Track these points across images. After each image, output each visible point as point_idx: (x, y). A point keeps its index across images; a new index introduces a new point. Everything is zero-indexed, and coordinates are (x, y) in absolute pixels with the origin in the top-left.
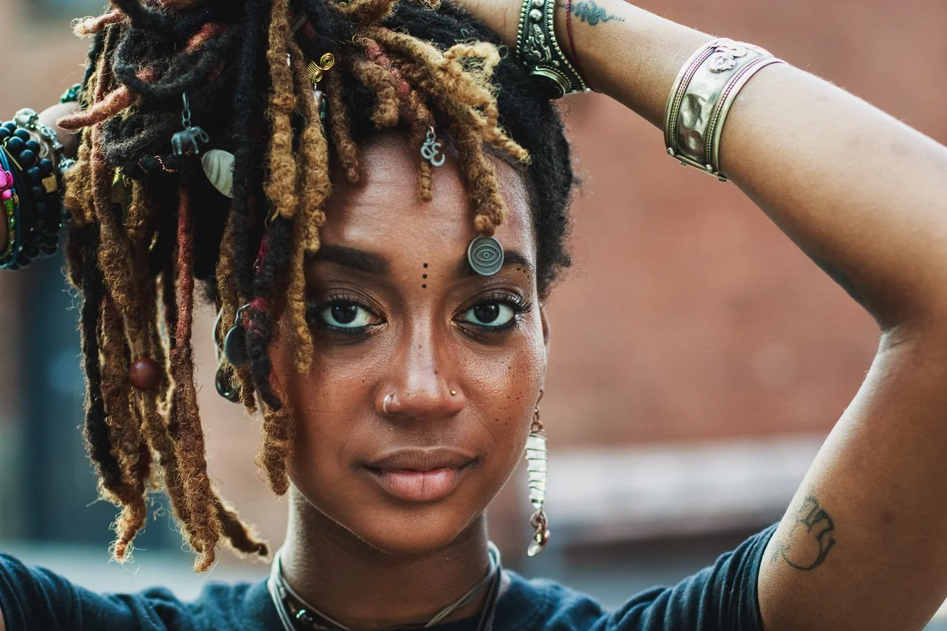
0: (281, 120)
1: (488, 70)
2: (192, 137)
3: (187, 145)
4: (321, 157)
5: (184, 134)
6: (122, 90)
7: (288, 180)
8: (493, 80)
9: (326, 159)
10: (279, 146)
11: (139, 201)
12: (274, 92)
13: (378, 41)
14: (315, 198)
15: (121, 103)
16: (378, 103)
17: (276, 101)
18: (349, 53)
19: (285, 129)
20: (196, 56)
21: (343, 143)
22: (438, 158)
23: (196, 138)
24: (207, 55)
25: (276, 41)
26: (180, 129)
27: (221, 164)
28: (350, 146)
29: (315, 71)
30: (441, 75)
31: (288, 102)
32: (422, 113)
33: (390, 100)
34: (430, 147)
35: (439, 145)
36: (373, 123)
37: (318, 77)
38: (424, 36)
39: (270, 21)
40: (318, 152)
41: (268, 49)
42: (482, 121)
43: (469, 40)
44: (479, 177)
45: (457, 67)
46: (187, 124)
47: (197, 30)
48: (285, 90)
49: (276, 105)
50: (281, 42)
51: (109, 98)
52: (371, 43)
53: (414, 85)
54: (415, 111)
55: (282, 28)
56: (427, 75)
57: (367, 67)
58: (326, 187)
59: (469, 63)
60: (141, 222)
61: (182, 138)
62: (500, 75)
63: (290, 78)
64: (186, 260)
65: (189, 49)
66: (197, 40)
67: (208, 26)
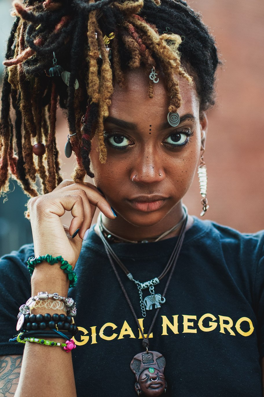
0: (93, 62)
1: (177, 45)
2: (57, 69)
3: (55, 72)
4: (110, 77)
5: (54, 68)
7: (96, 87)
8: (179, 49)
9: (112, 78)
10: (92, 73)
12: (90, 50)
13: (134, 25)
14: (107, 94)
16: (132, 58)
17: (91, 54)
19: (94, 66)
20: (57, 35)
21: (118, 71)
22: (156, 80)
23: (59, 70)
24: (62, 35)
25: (91, 29)
26: (52, 66)
27: (66, 75)
28: (120, 73)
29: (106, 40)
30: (157, 47)
31: (96, 54)
32: (150, 60)
33: (137, 57)
34: (153, 76)
35: (157, 74)
37: (108, 42)
39: (88, 20)
40: (109, 75)
41: (88, 31)
42: (175, 65)
43: (169, 32)
44: (172, 86)
45: (164, 44)
46: (55, 64)
48: (95, 49)
49: (91, 56)
50: (93, 29)
51: (24, 53)
52: (131, 26)
53: (148, 47)
54: (147, 59)
55: (93, 23)
57: (129, 39)
58: (111, 90)
59: (169, 42)
60: (38, 92)
61: (53, 69)
62: (181, 49)
63: (97, 44)
65: (56, 31)
66: (59, 26)
67: (64, 18)
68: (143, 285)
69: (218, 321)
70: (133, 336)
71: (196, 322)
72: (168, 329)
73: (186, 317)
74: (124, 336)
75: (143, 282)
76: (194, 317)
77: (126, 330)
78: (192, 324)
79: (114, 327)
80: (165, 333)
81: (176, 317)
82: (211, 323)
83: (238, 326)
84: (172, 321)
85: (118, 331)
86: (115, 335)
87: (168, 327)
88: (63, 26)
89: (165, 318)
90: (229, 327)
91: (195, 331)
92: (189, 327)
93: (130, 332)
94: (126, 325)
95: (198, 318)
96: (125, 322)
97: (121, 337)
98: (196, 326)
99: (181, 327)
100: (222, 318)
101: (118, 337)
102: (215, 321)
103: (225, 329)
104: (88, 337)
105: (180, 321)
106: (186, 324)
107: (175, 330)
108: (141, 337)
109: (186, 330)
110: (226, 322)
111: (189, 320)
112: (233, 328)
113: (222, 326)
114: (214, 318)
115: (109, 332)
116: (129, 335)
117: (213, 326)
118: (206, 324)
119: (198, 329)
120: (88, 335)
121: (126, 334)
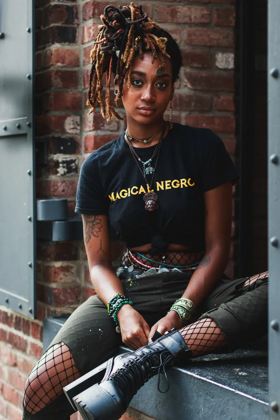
1: (165, 42)
6: (105, 38)
8: (166, 44)
10: (126, 51)
11: (103, 58)
13: (148, 35)
14: (129, 60)
15: (104, 41)
16: (147, 45)
18: (143, 37)
20: (118, 34)
21: (140, 51)
22: (156, 56)
24: (119, 35)
26: (114, 46)
27: (118, 52)
28: (141, 52)
29: (137, 39)
30: (157, 42)
32: (154, 48)
34: (154, 54)
35: (156, 53)
36: (146, 49)
38: (156, 35)
40: (132, 53)
41: (128, 35)
43: (163, 37)
45: (160, 41)
47: (119, 30)
51: (103, 40)
54: (153, 47)
56: (156, 41)
57: (146, 40)
58: (132, 58)
59: (163, 41)
61: (114, 48)
62: (167, 44)
63: (131, 40)
64: (111, 69)
65: (117, 33)
66: (118, 31)
67: (120, 29)
68: (145, 163)
69: (180, 183)
70: (145, 192)
71: (170, 183)
72: (160, 188)
73: (166, 182)
75: (145, 162)
76: (170, 181)
77: (142, 190)
78: (169, 185)
79: (137, 188)
80: (158, 190)
81: (162, 182)
82: (177, 184)
83: (189, 183)
84: (161, 184)
85: (138, 190)
86: (137, 192)
87: (159, 187)
88: (120, 32)
89: (158, 183)
90: (184, 183)
91: (170, 188)
92: (168, 186)
93: (144, 190)
94: (142, 187)
95: (172, 181)
96: (141, 186)
97: (140, 193)
98: (171, 185)
99: (165, 187)
100: (182, 180)
101: (138, 193)
102: (179, 183)
103: (183, 185)
104: (127, 193)
105: (164, 184)
106: (167, 185)
107: (162, 188)
109: (167, 188)
110: (183, 181)
111: (168, 183)
112: (187, 183)
113: (182, 184)
114: (178, 182)
115: (135, 191)
117: (178, 185)
118: (175, 184)
119: (172, 187)
120: (127, 192)
121: (142, 191)
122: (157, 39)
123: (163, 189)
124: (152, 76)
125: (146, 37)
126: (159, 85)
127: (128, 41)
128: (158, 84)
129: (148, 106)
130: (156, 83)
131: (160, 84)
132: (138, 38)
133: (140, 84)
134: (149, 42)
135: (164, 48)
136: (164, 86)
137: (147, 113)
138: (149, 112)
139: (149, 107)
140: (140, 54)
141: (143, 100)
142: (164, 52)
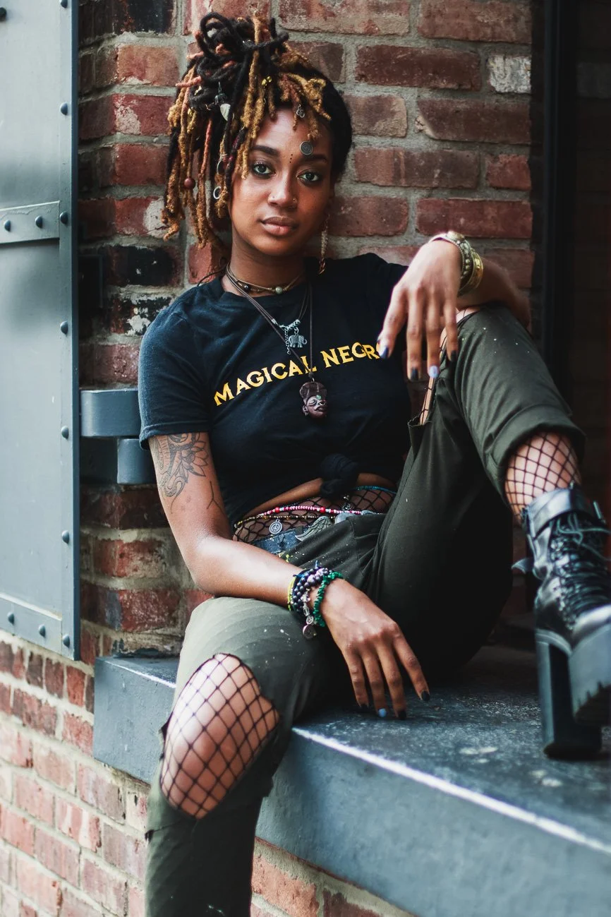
0: (250, 96)
1: (321, 88)
4: (261, 109)
6: (199, 78)
7: (249, 115)
8: (322, 92)
9: (263, 109)
10: (248, 104)
11: (194, 120)
13: (287, 76)
14: (256, 120)
15: (198, 81)
16: (283, 94)
17: (249, 89)
18: (276, 79)
19: (250, 99)
22: (302, 115)
23: (223, 98)
24: (229, 71)
26: (218, 94)
27: (225, 107)
31: (253, 91)
32: (298, 99)
33: (287, 93)
34: (299, 111)
36: (281, 100)
38: (301, 76)
39: (252, 63)
40: (259, 108)
41: (250, 72)
43: (317, 78)
45: (311, 87)
46: (220, 92)
47: (227, 62)
48: (253, 87)
49: (249, 91)
51: (195, 79)
52: (285, 76)
53: (296, 90)
56: (301, 87)
57: (281, 83)
58: (261, 118)
59: (316, 85)
61: (218, 97)
63: (255, 83)
64: (207, 144)
65: (224, 67)
66: (226, 65)
67: (231, 62)
68: (288, 328)
70: (300, 373)
71: (350, 351)
72: (330, 362)
73: (341, 349)
74: (294, 373)
76: (347, 348)
77: (294, 368)
78: (347, 354)
79: (282, 366)
80: (328, 365)
81: (333, 351)
82: (362, 350)
84: (330, 354)
85: (287, 369)
86: (285, 374)
87: (329, 359)
88: (229, 66)
89: (324, 352)
91: (352, 359)
92: (347, 357)
93: (298, 370)
94: (292, 364)
95: (351, 347)
96: (291, 361)
97: (291, 374)
98: (352, 355)
99: (340, 359)
101: (288, 374)
104: (263, 377)
105: (338, 353)
106: (343, 355)
108: (307, 372)
109: (345, 361)
111: (344, 351)
115: (280, 371)
116: (298, 373)
118: (359, 351)
119: (354, 357)
120: (261, 376)
121: (295, 371)
122: (303, 82)
123: (337, 362)
124: (291, 157)
125: (282, 78)
126: (305, 177)
127: (251, 85)
128: (302, 175)
129: (281, 215)
130: (299, 172)
131: (307, 174)
132: (268, 81)
133: (267, 171)
134: (289, 87)
135: (317, 100)
136: (315, 178)
137: (279, 230)
138: (283, 230)
139: (284, 220)
140: (271, 111)
141: (273, 204)
142: (317, 108)
